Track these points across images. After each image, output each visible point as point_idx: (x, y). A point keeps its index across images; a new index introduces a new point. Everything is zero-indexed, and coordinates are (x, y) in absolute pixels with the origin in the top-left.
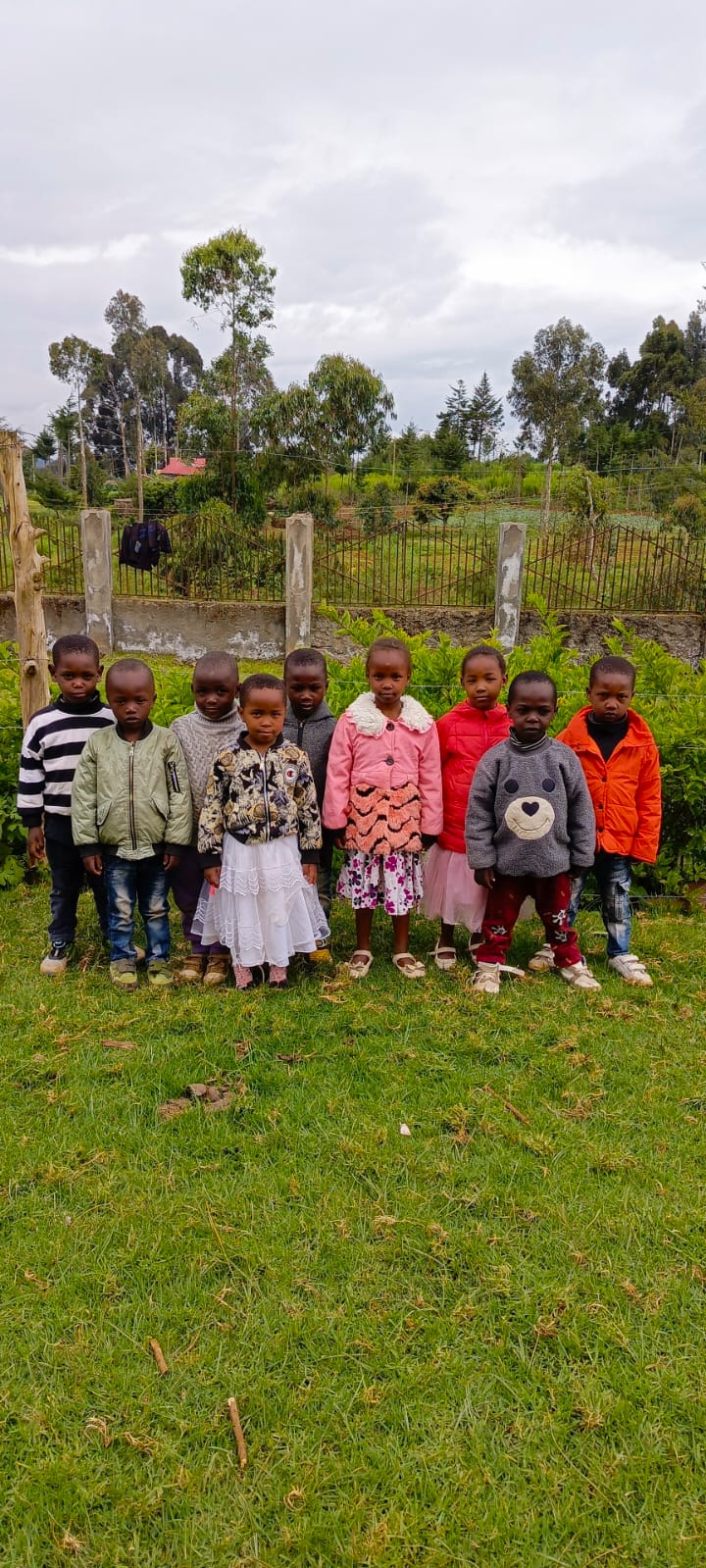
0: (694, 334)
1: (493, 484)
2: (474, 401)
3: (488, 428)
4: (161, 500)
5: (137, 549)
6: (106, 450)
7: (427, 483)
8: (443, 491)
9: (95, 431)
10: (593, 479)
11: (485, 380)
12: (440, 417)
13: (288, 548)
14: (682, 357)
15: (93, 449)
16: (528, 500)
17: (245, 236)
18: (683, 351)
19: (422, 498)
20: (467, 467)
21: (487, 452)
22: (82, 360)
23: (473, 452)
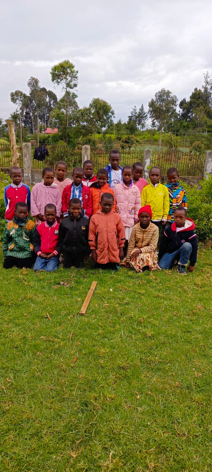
0: (205, 93)
1: (144, 138)
2: (139, 112)
3: (143, 121)
4: (44, 141)
5: (39, 155)
6: (27, 125)
7: (124, 137)
8: (129, 140)
9: (24, 119)
10: (174, 137)
11: (143, 106)
12: (129, 117)
13: (83, 155)
14: (202, 100)
15: (23, 125)
16: (155, 143)
17: (69, 62)
18: (202, 99)
19: (123, 142)
20: (137, 132)
21: (142, 128)
22: (21, 98)
23: (139, 128)
